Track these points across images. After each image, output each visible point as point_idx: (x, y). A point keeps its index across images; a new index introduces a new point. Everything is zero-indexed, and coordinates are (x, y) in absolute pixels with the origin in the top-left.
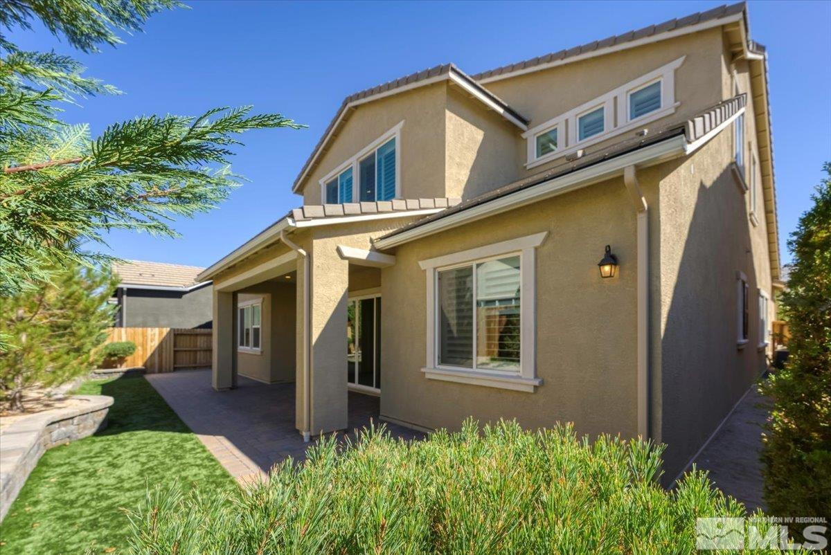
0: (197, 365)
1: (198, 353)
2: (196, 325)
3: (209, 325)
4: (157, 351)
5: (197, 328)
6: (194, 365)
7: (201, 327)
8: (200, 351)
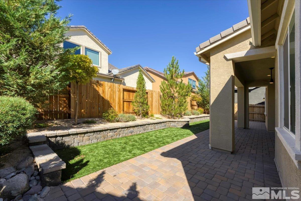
0: (254, 119)
1: (255, 115)
2: (258, 103)
3: (263, 103)
4: (237, 113)
5: (257, 104)
6: (253, 119)
7: (259, 104)
8: (256, 114)
